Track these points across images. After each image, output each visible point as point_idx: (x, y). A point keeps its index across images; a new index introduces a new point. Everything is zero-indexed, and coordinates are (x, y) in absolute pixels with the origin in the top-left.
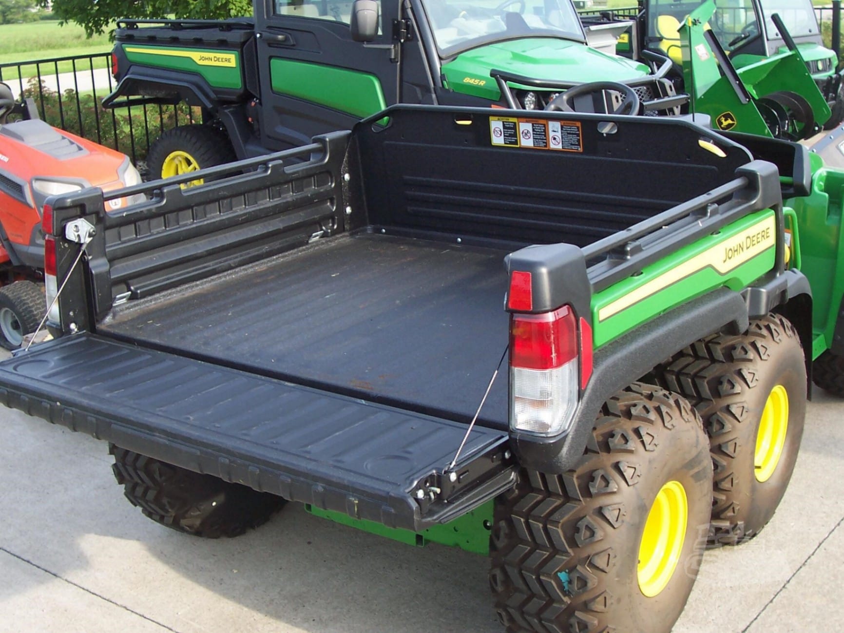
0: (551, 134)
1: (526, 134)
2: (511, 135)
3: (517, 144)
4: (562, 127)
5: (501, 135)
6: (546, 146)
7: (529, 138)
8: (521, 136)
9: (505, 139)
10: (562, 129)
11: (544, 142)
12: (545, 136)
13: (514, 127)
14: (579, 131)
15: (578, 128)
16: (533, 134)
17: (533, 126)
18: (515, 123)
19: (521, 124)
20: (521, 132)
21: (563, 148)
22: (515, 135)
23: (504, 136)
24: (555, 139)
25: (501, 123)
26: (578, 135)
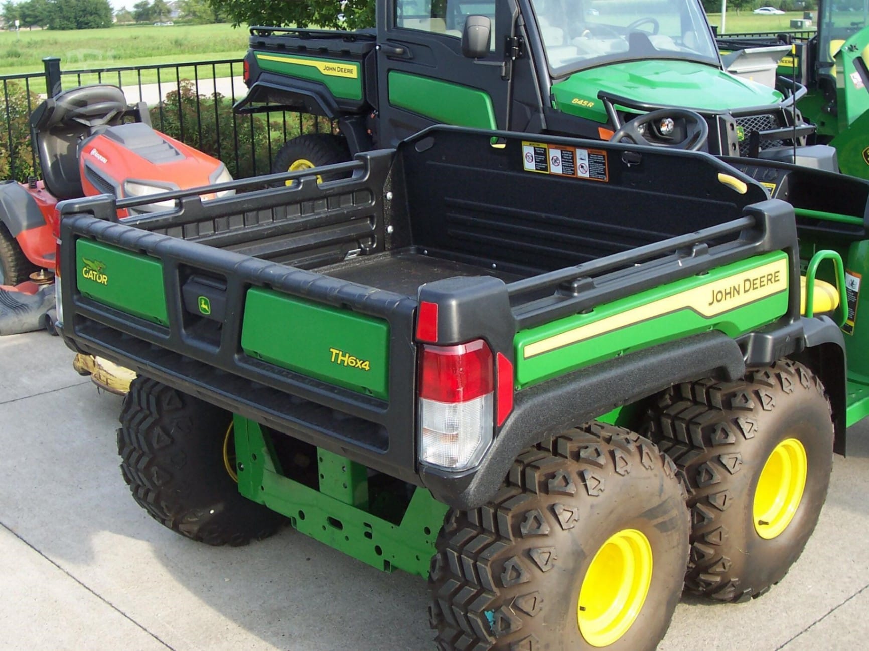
0: (579, 162)
1: (556, 161)
2: (541, 162)
3: (547, 171)
4: (589, 155)
5: (532, 161)
6: (574, 174)
7: (559, 165)
8: (551, 163)
9: (536, 165)
10: (589, 158)
11: (572, 170)
12: (573, 164)
13: (545, 153)
14: (604, 160)
15: (604, 156)
16: (562, 161)
17: (562, 153)
18: (545, 149)
19: (550, 150)
20: (551, 158)
21: (590, 177)
22: (545, 161)
23: (536, 162)
24: (582, 167)
25: (532, 149)
26: (604, 164)
